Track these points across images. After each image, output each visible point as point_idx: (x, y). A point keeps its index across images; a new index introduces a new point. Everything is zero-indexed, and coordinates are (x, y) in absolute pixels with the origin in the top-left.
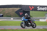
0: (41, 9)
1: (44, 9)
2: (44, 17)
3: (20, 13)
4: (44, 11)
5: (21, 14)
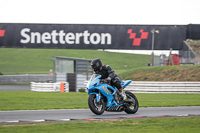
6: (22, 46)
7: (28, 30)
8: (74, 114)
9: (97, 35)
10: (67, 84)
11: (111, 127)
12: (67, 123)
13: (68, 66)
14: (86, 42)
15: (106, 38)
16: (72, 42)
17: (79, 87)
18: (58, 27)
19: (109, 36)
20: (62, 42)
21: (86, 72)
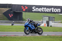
3: (10, 15)
4: (42, 12)
5: (11, 16)
6: (33, 12)
7: (35, 7)
8: (48, 33)
10: (46, 24)
11: (60, 38)
12: (46, 36)
13: (47, 19)
15: (59, 10)
17: (50, 25)
18: (44, 7)
19: (60, 9)
20: (45, 11)
21: (52, 20)
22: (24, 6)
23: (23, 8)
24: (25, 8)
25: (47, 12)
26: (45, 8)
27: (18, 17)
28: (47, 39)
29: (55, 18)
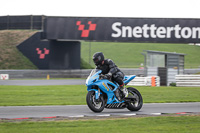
0: (127, 31)
1: (140, 32)
2: (143, 69)
3: (40, 52)
4: (142, 40)
5: (42, 56)
6: (114, 40)
7: (119, 24)
8: (165, 108)
9: (188, 29)
10: (158, 79)
12: (158, 117)
13: (160, 60)
14: (177, 36)
15: (197, 32)
16: (163, 36)
17: (170, 81)
18: (149, 21)
20: (153, 36)
21: (177, 66)
22: (85, 20)
23: (81, 27)
24: (87, 27)
25: (158, 40)
26: (153, 28)
27: (67, 56)
28: (160, 127)
29: (186, 58)
